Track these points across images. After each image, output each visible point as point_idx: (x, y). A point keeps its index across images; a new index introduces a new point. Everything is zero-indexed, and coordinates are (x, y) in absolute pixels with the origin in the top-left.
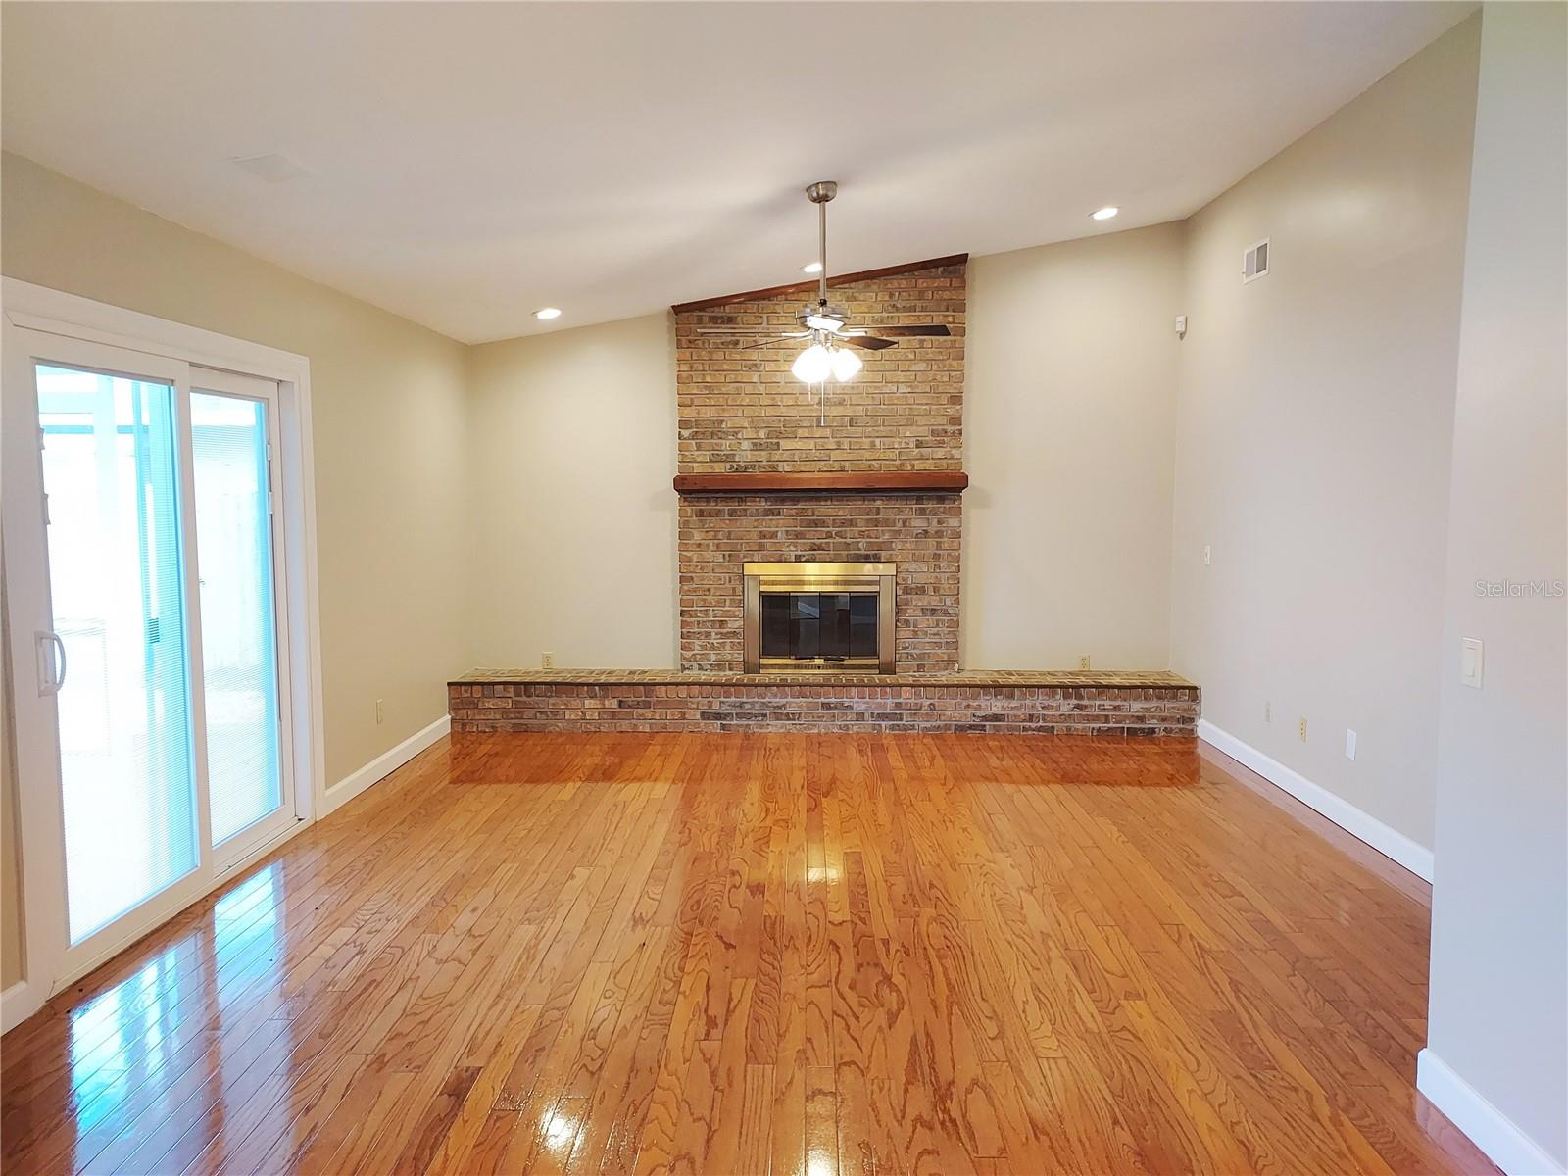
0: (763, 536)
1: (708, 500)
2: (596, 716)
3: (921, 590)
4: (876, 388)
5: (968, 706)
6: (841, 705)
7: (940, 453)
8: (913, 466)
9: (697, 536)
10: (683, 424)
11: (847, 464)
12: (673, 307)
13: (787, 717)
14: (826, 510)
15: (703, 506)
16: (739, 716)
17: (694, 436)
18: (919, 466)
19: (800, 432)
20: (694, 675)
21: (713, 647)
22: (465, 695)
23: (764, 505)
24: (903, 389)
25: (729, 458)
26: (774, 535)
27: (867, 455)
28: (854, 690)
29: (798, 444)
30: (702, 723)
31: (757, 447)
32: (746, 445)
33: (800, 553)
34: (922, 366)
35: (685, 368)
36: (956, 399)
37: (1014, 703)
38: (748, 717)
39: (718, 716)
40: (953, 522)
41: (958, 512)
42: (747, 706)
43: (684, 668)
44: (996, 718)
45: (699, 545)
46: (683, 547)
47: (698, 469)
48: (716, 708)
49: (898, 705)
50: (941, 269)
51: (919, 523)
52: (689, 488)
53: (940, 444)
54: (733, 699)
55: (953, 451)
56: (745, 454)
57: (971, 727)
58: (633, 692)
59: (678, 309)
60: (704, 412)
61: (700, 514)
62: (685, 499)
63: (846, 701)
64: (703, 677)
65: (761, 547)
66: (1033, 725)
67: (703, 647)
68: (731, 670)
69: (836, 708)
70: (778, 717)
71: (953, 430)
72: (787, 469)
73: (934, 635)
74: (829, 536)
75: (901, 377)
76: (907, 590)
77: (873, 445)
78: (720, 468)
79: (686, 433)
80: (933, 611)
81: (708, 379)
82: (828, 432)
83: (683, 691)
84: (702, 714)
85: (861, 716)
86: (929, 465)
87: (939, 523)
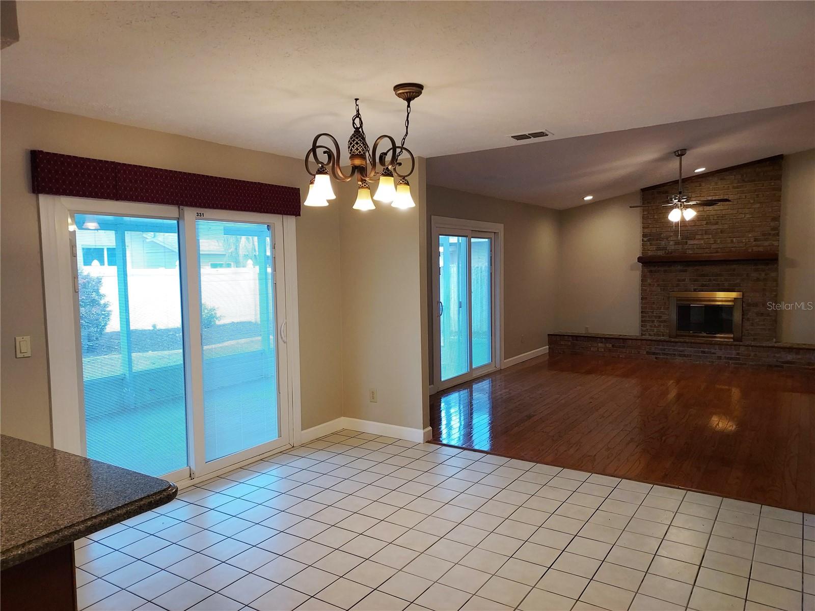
0: (679, 280)
1: (655, 266)
2: (603, 350)
3: (756, 305)
4: (735, 216)
5: (775, 356)
6: (710, 353)
7: (766, 243)
8: (752, 249)
9: (649, 281)
10: (644, 236)
11: (719, 249)
12: (641, 189)
13: (685, 356)
14: (708, 269)
15: (653, 269)
16: (664, 354)
17: (648, 240)
18: (755, 249)
19: (697, 237)
20: (647, 337)
21: (655, 326)
22: (554, 340)
23: (679, 267)
24: (748, 216)
25: (665, 249)
26: (684, 280)
27: (730, 245)
28: (717, 347)
29: (696, 242)
30: (646, 355)
31: (677, 243)
32: (672, 243)
33: (695, 288)
34: (758, 205)
35: (645, 213)
36: (776, 219)
37: (800, 357)
38: (667, 354)
39: (654, 354)
40: (773, 274)
41: (776, 270)
42: (667, 350)
43: (642, 335)
44: (788, 362)
45: (650, 284)
46: (642, 285)
47: (650, 253)
48: (653, 350)
49: (738, 354)
50: (768, 163)
51: (754, 275)
52: (645, 261)
53: (766, 240)
54: (661, 347)
55: (773, 243)
56: (671, 246)
57: (777, 366)
58: (619, 342)
59: (643, 190)
60: (654, 230)
61: (651, 271)
62: (645, 266)
63: (713, 351)
64: (650, 338)
65: (678, 285)
66: (810, 367)
67: (651, 326)
68: (663, 336)
69: (708, 353)
70: (680, 355)
71: (776, 232)
72: (690, 252)
73: (762, 325)
74: (710, 280)
75: (747, 211)
76: (749, 305)
77: (732, 241)
78: (660, 253)
79: (645, 239)
80: (762, 314)
81: (656, 217)
82: (710, 236)
83: (639, 343)
84: (647, 352)
85: (720, 358)
86: (761, 249)
87: (766, 275)
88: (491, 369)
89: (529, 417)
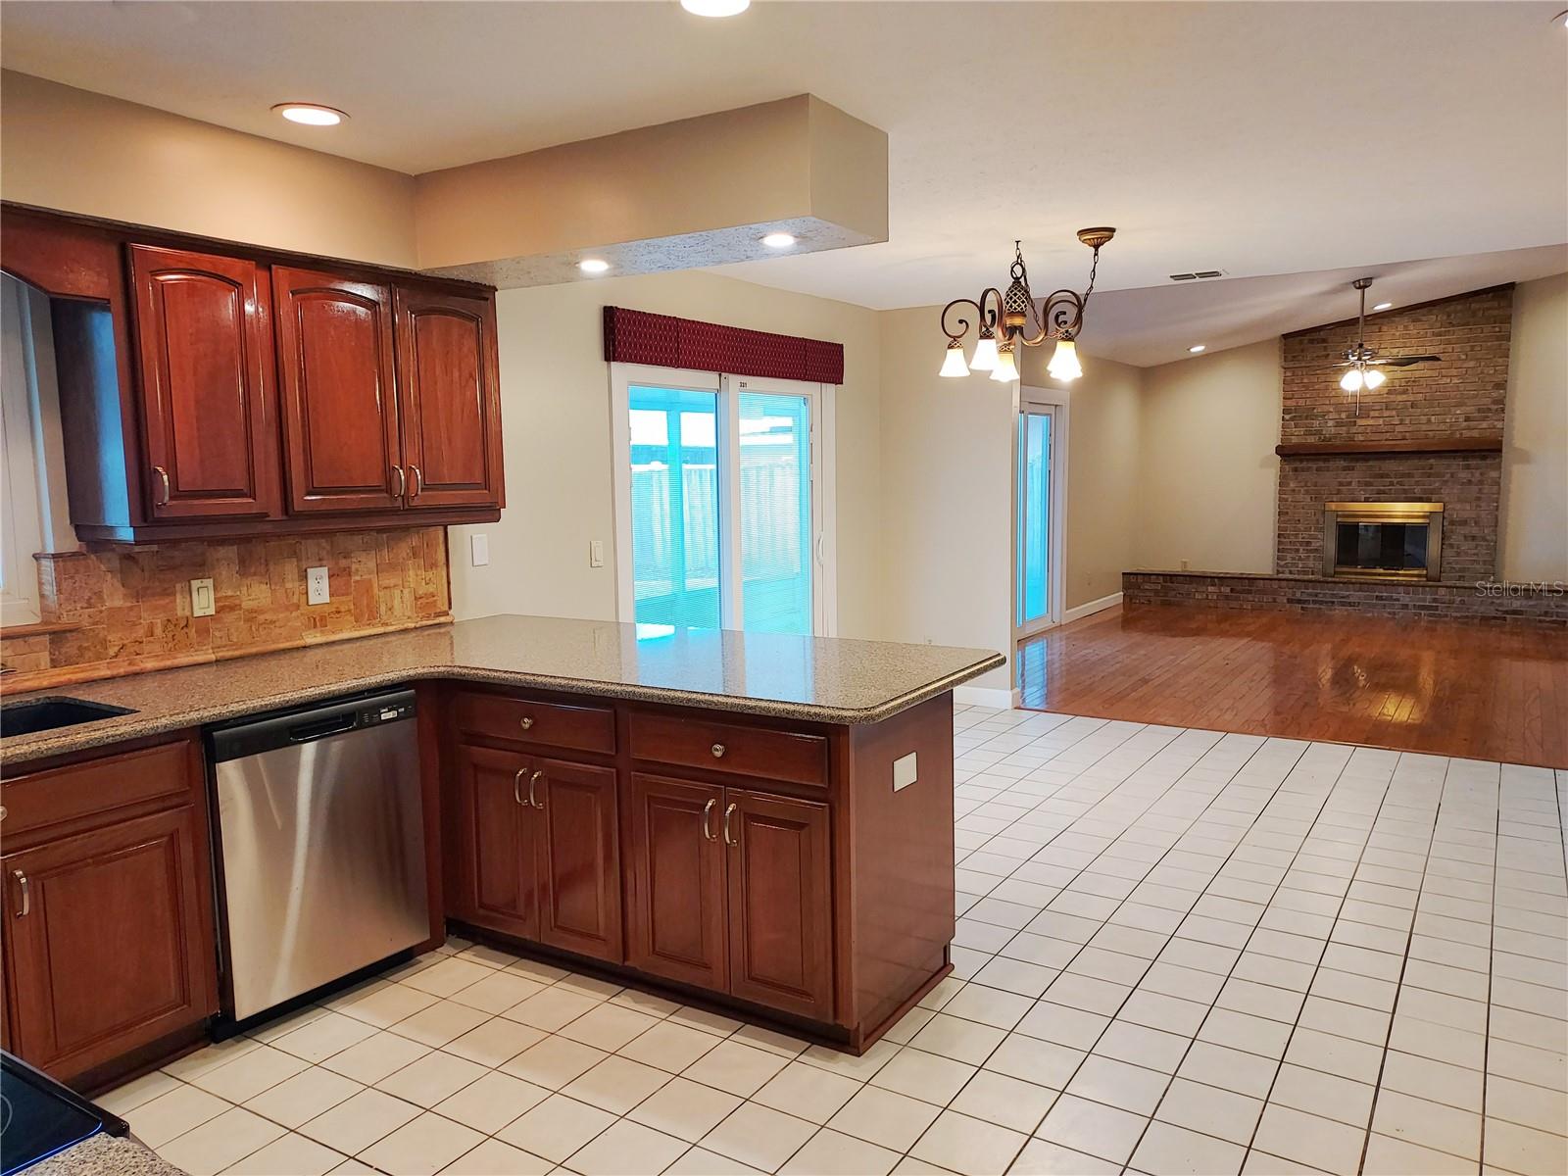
0: (1341, 484)
1: (1301, 461)
2: (1215, 597)
3: (1464, 523)
4: (1435, 381)
5: (1493, 603)
6: (1391, 599)
7: (1484, 425)
8: (1461, 434)
9: (1292, 485)
10: (1286, 411)
11: (1407, 434)
12: (1283, 335)
13: (1350, 604)
14: (1391, 466)
15: (1297, 464)
16: (1314, 602)
17: (1292, 419)
18: (1467, 434)
19: (1372, 414)
20: (1287, 576)
21: (1300, 559)
22: (1133, 582)
23: (1343, 463)
24: (1455, 381)
25: (1319, 432)
26: (1350, 483)
27: (1424, 428)
28: (1401, 589)
29: (1371, 422)
30: (1288, 605)
31: (1339, 424)
32: (1330, 423)
33: (1367, 496)
34: (1472, 364)
35: (1288, 374)
36: (1501, 386)
37: (1531, 603)
38: (1321, 603)
39: (1299, 601)
40: (1494, 474)
41: (1499, 467)
42: (1321, 595)
43: (1278, 572)
44: (1515, 612)
45: (1294, 490)
46: (1281, 492)
47: (1295, 440)
48: (1298, 595)
49: (1435, 600)
50: (1491, 295)
51: (1464, 475)
52: (1286, 453)
53: (1484, 419)
54: (1310, 591)
55: (1496, 423)
56: (1330, 428)
57: (1495, 618)
58: (1240, 585)
59: (1285, 336)
60: (1302, 402)
61: (1296, 470)
62: (1285, 461)
63: (1395, 596)
64: (1291, 577)
65: (1339, 492)
66: (1548, 619)
67: (1293, 559)
68: (1313, 574)
69: (1385, 600)
70: (1343, 604)
71: (1500, 407)
72: (1361, 438)
73: (1474, 554)
74: (1392, 484)
75: (1454, 372)
76: (1452, 523)
77: (1429, 421)
78: (1311, 440)
79: (1287, 417)
80: (1474, 538)
81: (1305, 381)
82: (1394, 413)
83: (1275, 585)
84: (1288, 599)
85: (1405, 607)
86: (1475, 434)
87: (1481, 474)
88: (1047, 624)
89: (1145, 681)
